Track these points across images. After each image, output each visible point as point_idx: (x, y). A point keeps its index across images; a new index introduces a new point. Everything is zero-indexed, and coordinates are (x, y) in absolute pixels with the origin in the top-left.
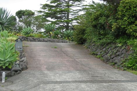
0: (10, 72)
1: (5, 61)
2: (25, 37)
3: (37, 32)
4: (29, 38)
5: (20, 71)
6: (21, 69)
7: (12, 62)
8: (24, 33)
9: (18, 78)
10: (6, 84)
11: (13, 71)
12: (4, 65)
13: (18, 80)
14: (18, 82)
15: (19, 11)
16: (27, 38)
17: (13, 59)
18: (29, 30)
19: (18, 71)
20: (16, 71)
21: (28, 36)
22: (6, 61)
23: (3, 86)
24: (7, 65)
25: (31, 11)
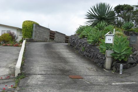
0: (126, 64)
1: (120, 54)
2: (126, 32)
3: (136, 26)
4: (130, 32)
5: (135, 63)
6: (136, 62)
7: (127, 55)
8: (125, 27)
9: (135, 70)
10: (124, 75)
11: (129, 63)
12: (120, 58)
13: (136, 72)
14: (135, 73)
15: (118, 6)
16: (129, 33)
17: (128, 52)
18: (130, 24)
19: (133, 64)
20: (132, 64)
21: (129, 31)
22: (122, 54)
23: (122, 78)
24: (123, 58)
25: (129, 5)
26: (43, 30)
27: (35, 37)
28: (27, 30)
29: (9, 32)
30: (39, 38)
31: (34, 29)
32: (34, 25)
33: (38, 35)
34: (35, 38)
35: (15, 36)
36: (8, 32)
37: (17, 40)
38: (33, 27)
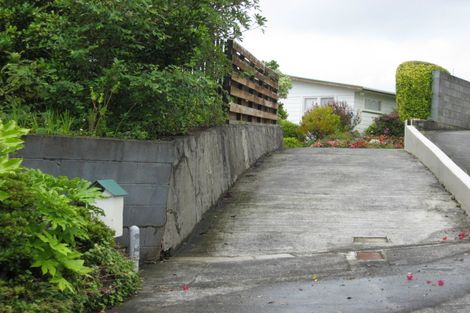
26: (461, 89)
27: (440, 113)
28: (414, 92)
29: (331, 104)
30: (452, 116)
31: (436, 88)
32: (437, 75)
33: (449, 107)
34: (439, 119)
35: (349, 116)
36: (327, 101)
37: (358, 126)
38: (431, 83)
